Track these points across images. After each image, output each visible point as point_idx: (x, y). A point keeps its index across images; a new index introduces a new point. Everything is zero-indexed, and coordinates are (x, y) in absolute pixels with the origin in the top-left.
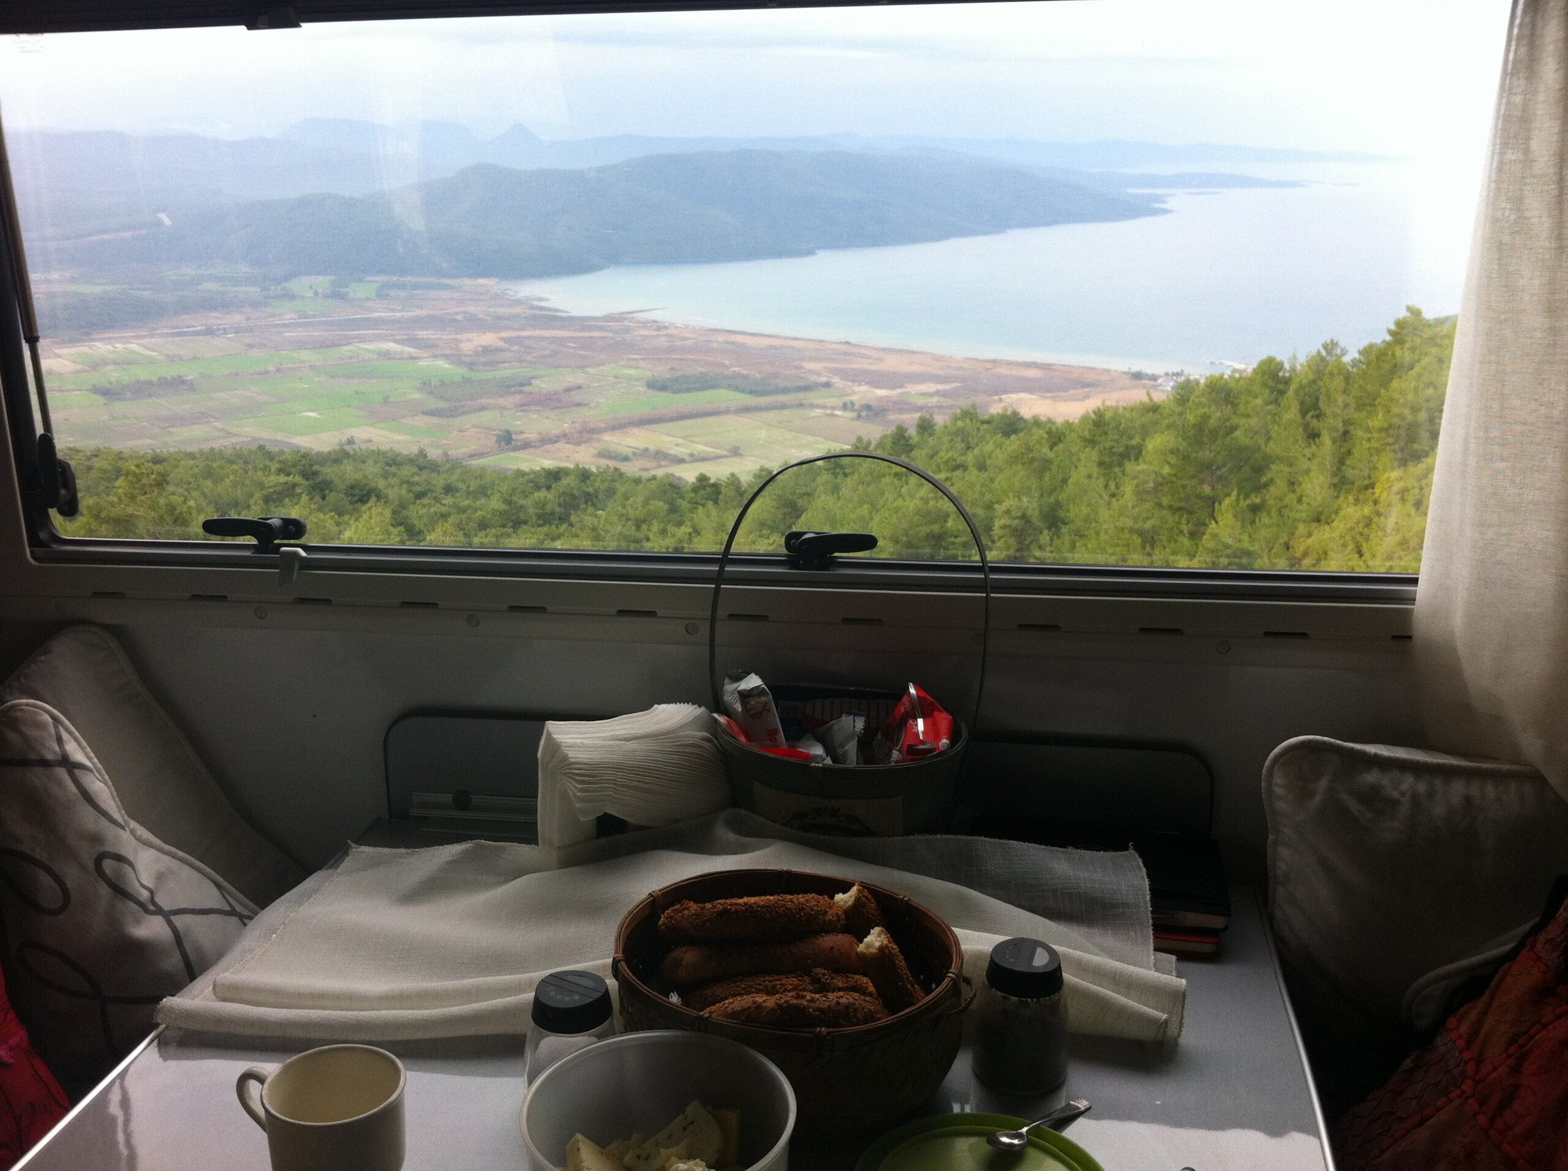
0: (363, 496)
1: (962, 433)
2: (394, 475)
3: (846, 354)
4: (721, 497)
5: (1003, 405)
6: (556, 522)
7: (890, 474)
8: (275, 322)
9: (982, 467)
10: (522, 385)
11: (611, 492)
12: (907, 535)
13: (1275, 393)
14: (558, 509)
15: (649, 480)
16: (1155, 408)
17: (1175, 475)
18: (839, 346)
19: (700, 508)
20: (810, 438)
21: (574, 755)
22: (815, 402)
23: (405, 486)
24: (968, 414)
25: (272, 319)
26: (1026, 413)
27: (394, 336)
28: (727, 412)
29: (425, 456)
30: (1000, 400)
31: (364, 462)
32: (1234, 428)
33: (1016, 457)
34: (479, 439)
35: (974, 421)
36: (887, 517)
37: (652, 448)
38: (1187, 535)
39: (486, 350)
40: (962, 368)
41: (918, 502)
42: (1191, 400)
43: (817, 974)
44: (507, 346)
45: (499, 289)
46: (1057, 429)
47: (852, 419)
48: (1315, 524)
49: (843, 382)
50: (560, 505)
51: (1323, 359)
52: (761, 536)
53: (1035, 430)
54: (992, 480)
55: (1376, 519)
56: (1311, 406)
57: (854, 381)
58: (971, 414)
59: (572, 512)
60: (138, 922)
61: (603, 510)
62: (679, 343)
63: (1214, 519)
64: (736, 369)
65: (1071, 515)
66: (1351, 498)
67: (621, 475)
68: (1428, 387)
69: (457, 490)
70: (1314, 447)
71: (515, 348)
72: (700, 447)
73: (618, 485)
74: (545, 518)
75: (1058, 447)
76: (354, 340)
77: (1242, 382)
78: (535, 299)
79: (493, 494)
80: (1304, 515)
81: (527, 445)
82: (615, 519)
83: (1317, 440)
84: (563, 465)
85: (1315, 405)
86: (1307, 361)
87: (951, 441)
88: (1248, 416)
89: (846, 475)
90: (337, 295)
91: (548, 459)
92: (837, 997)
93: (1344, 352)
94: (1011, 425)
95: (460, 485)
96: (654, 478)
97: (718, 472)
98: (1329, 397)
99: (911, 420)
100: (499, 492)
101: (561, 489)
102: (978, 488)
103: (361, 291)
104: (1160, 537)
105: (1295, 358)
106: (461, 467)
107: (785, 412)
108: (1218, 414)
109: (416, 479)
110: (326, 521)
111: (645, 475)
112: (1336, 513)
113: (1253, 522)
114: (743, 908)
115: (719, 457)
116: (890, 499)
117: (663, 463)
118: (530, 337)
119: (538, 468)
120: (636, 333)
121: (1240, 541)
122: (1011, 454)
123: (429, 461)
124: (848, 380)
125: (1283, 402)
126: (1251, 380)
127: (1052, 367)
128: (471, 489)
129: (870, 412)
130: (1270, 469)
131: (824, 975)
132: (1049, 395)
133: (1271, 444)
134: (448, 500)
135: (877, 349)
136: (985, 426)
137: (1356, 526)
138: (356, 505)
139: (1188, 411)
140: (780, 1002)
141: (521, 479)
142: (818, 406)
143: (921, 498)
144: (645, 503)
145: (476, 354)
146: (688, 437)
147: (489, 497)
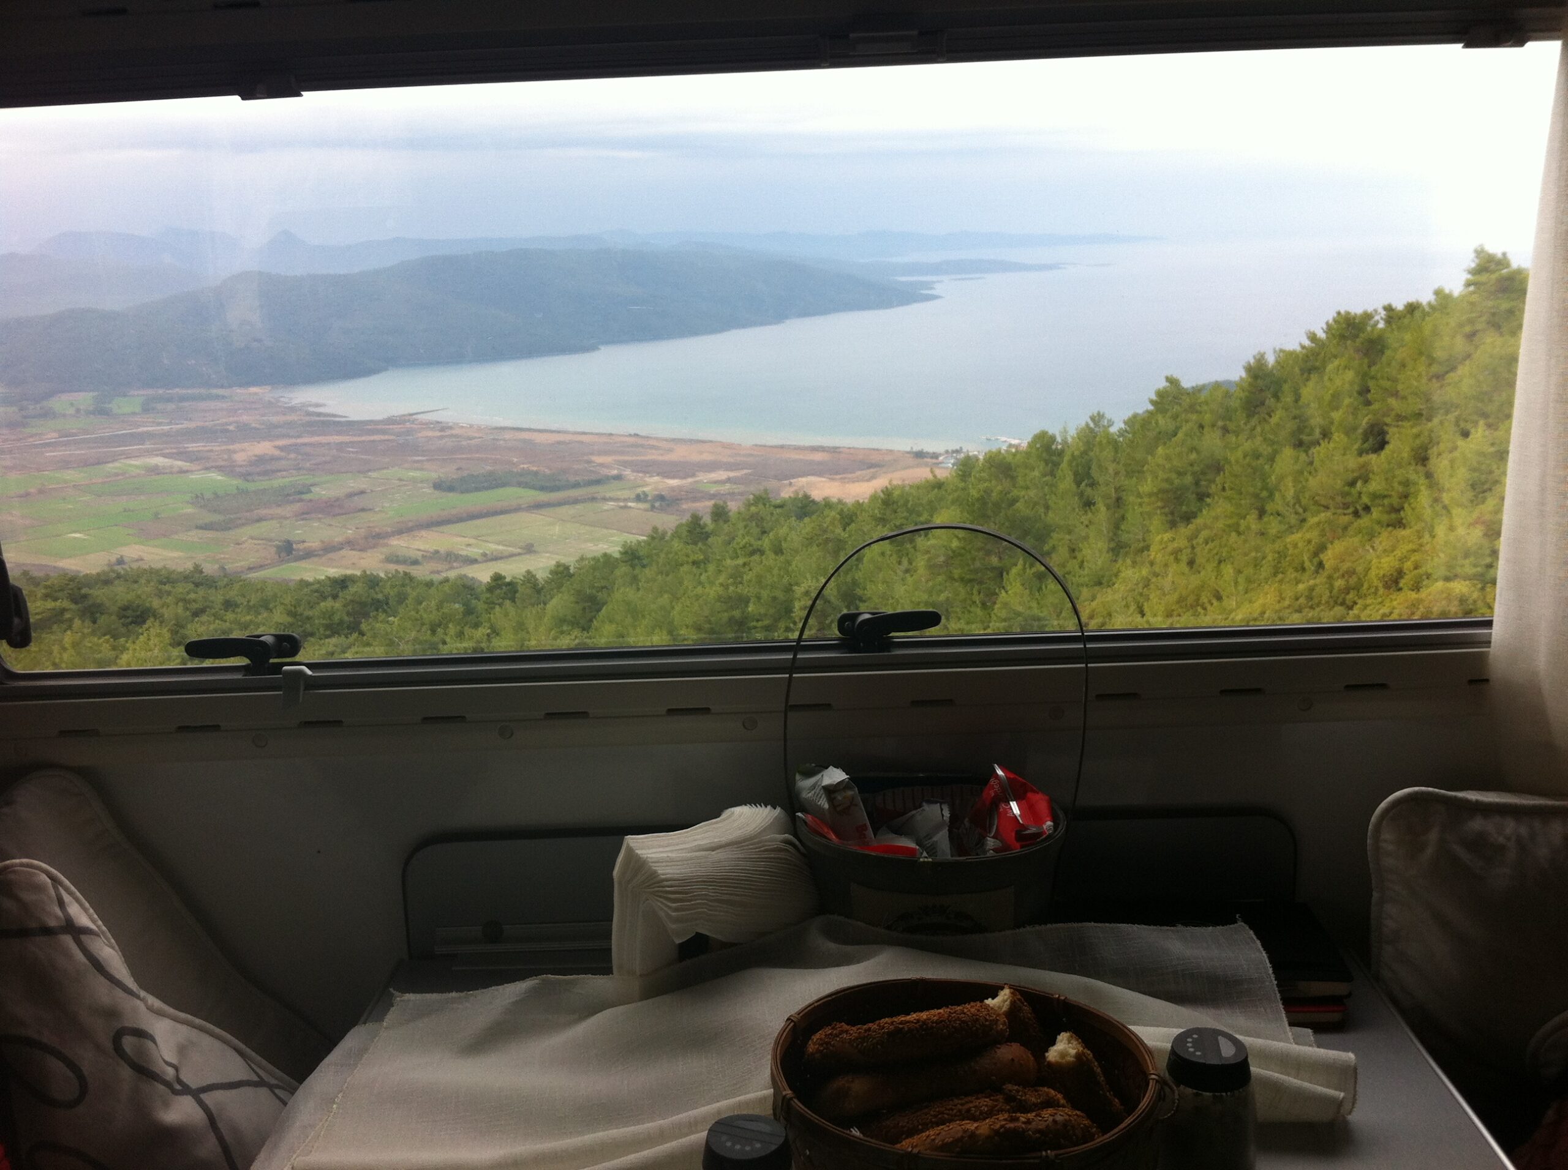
0: (138, 617)
1: (757, 518)
2: (169, 593)
3: (636, 446)
4: (517, 595)
5: (792, 489)
6: (346, 631)
7: (688, 563)
8: (36, 443)
9: (778, 551)
10: (302, 493)
11: (402, 598)
12: (709, 622)
13: (1050, 465)
14: (346, 618)
15: (441, 583)
16: (939, 485)
17: (964, 548)
18: (627, 439)
19: (497, 608)
20: (605, 531)
21: (665, 871)
22: (608, 495)
23: (180, 604)
24: (761, 499)
25: (31, 440)
26: (817, 495)
27: (162, 450)
28: (517, 509)
29: (201, 572)
30: (791, 484)
31: (136, 582)
32: (1015, 501)
33: (811, 538)
34: (258, 551)
35: (767, 506)
36: (689, 605)
37: (442, 550)
38: (980, 605)
39: (261, 460)
40: (751, 455)
41: (718, 588)
42: (973, 474)
43: (1010, 1091)
44: (283, 454)
45: (272, 397)
46: (849, 510)
47: (646, 510)
48: (1097, 588)
49: (635, 474)
50: (348, 614)
51: (1091, 430)
52: (562, 632)
53: (826, 512)
54: (789, 563)
55: (1154, 580)
56: (1084, 475)
57: (645, 472)
58: (764, 499)
59: (363, 620)
60: (166, 1105)
61: (395, 617)
62: (464, 443)
63: (1003, 588)
64: (525, 466)
65: (868, 593)
66: (1129, 561)
67: (411, 579)
68: (1192, 452)
69: (237, 606)
70: (1090, 515)
71: (292, 456)
72: (493, 547)
73: (409, 589)
74: (333, 629)
75: (850, 527)
76: (119, 457)
77: (1018, 457)
78: (310, 405)
79: (276, 606)
80: (1086, 579)
81: (308, 555)
82: (408, 624)
83: (1092, 507)
84: (349, 572)
85: (1088, 475)
86: (1077, 434)
87: (745, 527)
88: (1027, 488)
89: (644, 566)
90: (101, 411)
91: (333, 567)
92: (1051, 1115)
93: (1111, 423)
94: (805, 507)
95: (239, 599)
96: (447, 580)
97: (512, 570)
98: (1100, 466)
99: (704, 507)
100: (282, 604)
101: (349, 598)
102: (775, 571)
103: (127, 405)
104: (954, 609)
105: (1066, 431)
106: (241, 581)
107: (578, 506)
108: (999, 488)
109: (192, 596)
110: (101, 645)
111: (437, 578)
112: (1116, 575)
113: (1040, 589)
114: (917, 1025)
115: (512, 555)
116: (690, 587)
117: (455, 564)
118: (305, 444)
119: (323, 578)
120: (420, 435)
121: (1030, 608)
122: (807, 536)
123: (206, 576)
124: (638, 472)
125: (1059, 473)
126: (1028, 454)
127: (838, 450)
128: (251, 604)
129: (663, 502)
130: (1051, 538)
131: (1018, 1091)
132: (838, 477)
133: (1050, 514)
134: (230, 616)
135: (666, 440)
136: (778, 510)
137: (1135, 587)
138: (130, 627)
139: (970, 486)
140: (995, 1128)
141: (306, 590)
142: (611, 499)
143: (721, 585)
144: (439, 607)
145: (252, 464)
146: (479, 536)
147: (271, 610)
